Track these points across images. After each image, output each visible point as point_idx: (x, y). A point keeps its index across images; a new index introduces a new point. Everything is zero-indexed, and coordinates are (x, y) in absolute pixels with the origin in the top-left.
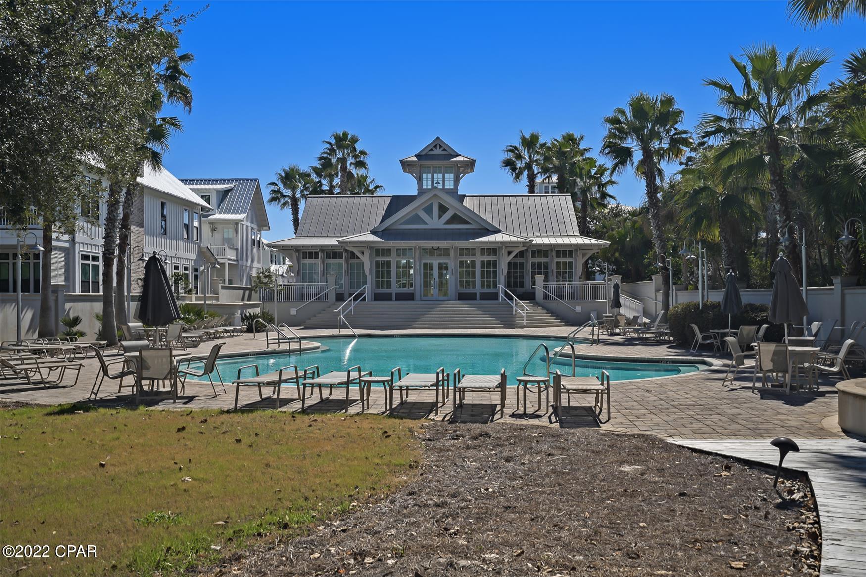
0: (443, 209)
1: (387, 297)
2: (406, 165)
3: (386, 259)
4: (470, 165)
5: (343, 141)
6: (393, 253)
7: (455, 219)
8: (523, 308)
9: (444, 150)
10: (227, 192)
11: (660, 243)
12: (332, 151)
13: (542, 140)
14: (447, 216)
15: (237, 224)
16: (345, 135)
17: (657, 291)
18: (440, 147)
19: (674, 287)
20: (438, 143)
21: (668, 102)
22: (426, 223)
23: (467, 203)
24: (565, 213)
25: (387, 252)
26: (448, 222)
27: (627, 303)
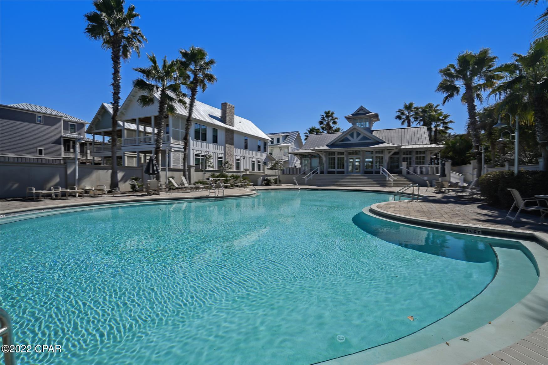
0: (358, 134)
1: (333, 173)
2: (348, 118)
3: (333, 157)
4: (376, 117)
5: (328, 114)
6: (336, 154)
7: (365, 138)
8: (392, 178)
9: (364, 111)
10: (287, 136)
11: (476, 139)
12: (323, 119)
13: (415, 106)
14: (360, 137)
15: (289, 147)
16: (329, 112)
17: (474, 169)
18: (363, 110)
19: (485, 166)
20: (362, 109)
21: (485, 52)
22: (350, 141)
23: (374, 133)
24: (423, 134)
25: (333, 154)
26: (360, 140)
27: (454, 176)
